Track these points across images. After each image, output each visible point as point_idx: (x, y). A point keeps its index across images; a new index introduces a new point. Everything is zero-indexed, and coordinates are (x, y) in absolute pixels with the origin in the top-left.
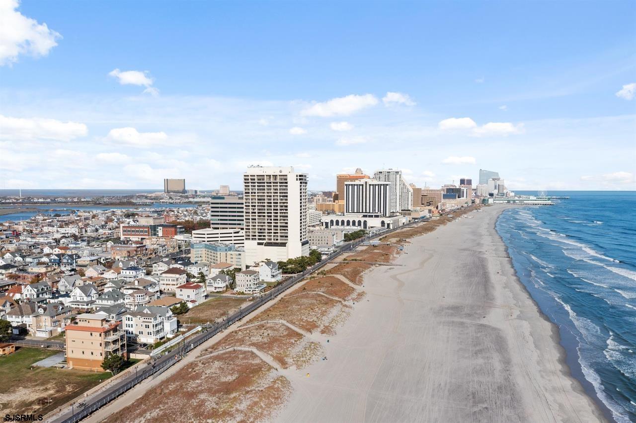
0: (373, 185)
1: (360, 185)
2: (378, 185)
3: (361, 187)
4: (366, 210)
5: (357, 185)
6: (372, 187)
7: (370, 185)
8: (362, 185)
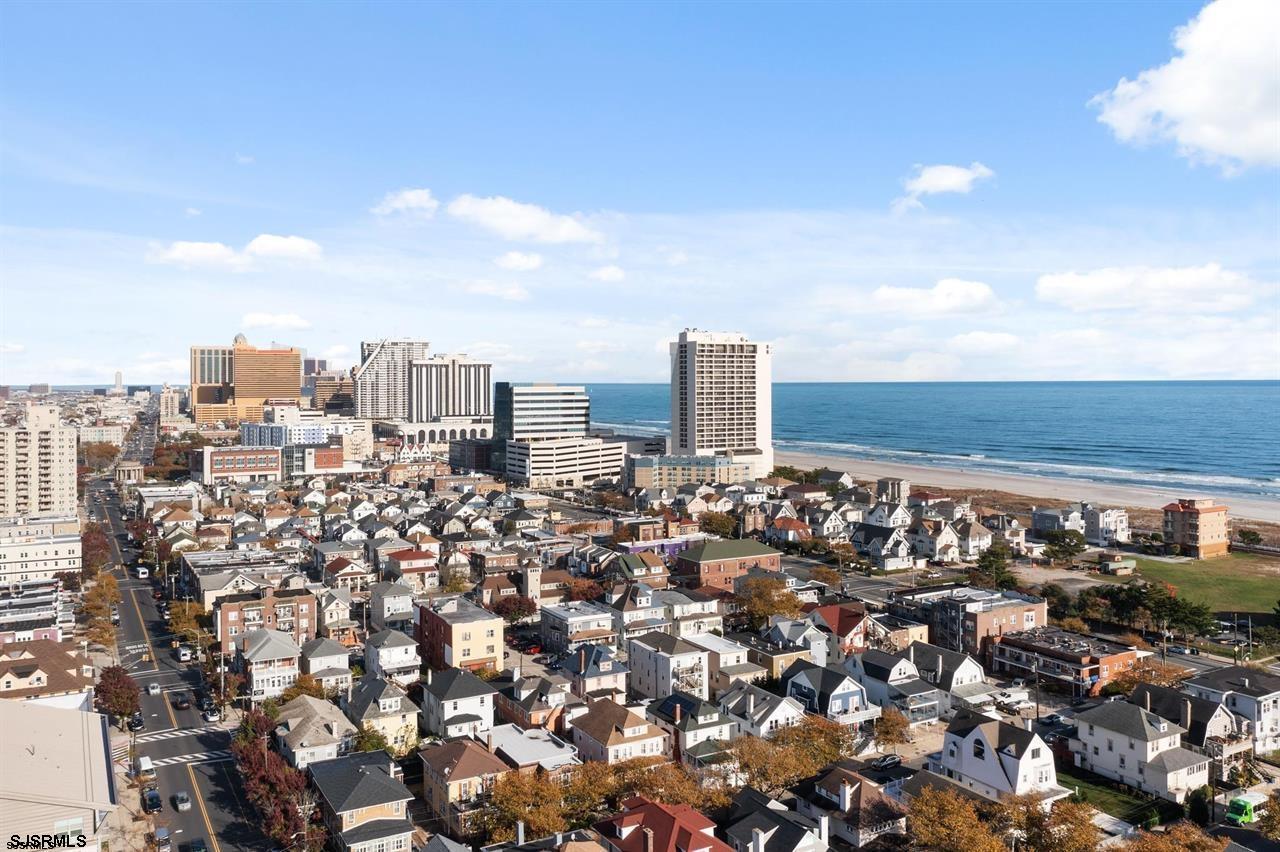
0: (465, 366)
1: (441, 366)
2: (474, 366)
3: (444, 369)
4: (454, 412)
5: (436, 366)
6: (463, 369)
7: (460, 366)
8: (447, 366)
